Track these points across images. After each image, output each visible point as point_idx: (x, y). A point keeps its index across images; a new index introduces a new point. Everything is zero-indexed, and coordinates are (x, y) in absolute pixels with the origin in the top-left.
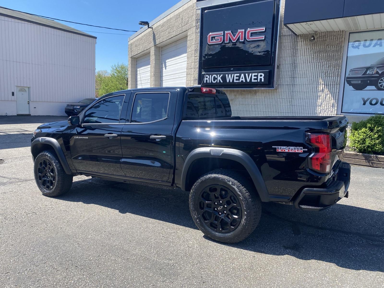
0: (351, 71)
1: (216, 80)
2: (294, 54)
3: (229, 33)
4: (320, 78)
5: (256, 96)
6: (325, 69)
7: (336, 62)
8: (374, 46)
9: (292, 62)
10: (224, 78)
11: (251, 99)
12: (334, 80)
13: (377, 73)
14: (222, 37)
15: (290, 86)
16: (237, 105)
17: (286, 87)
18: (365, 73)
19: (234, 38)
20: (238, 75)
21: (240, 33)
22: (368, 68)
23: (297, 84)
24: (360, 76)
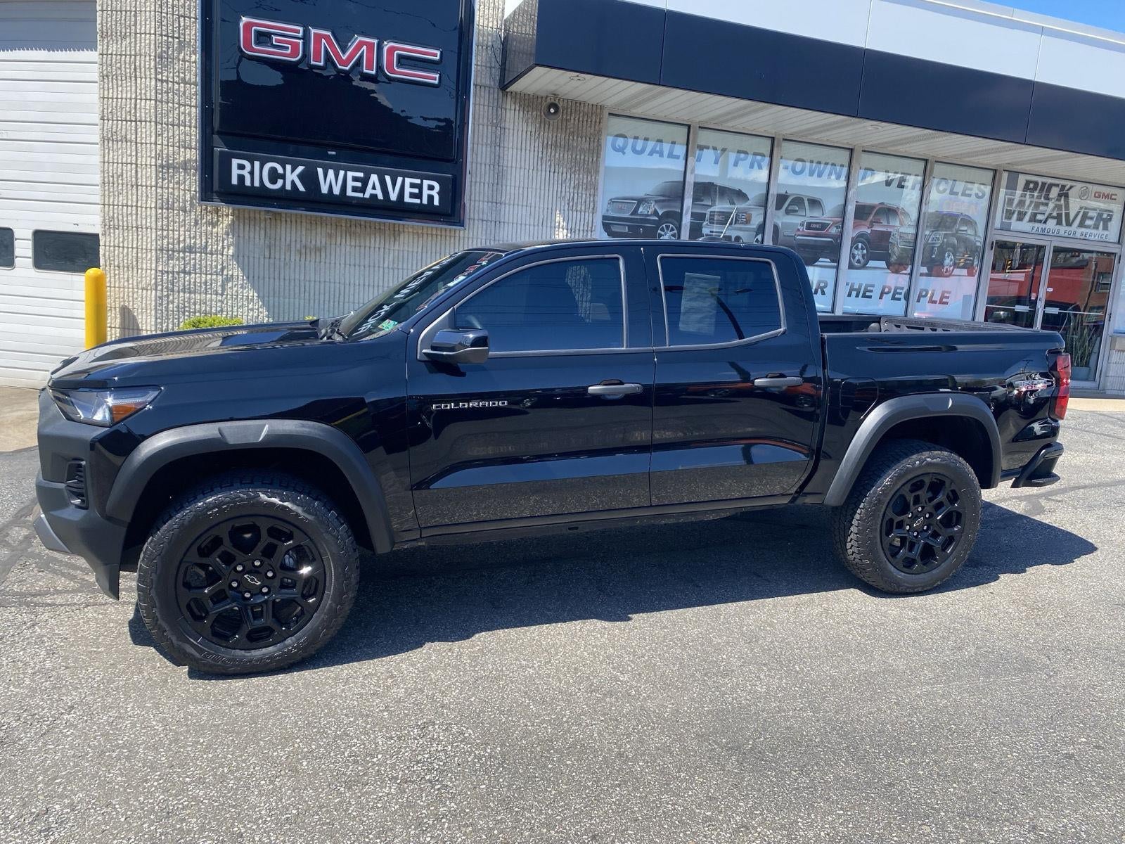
0: (612, 202)
1: (280, 182)
2: (498, 140)
3: (327, 38)
4: (558, 212)
5: (397, 243)
6: (568, 190)
7: (589, 177)
8: (651, 154)
9: (492, 161)
10: (309, 178)
11: (382, 250)
12: (586, 221)
13: (656, 213)
14: (301, 41)
15: (489, 223)
16: (338, 265)
17: (480, 226)
18: (635, 212)
19: (344, 58)
20: (361, 175)
21: (365, 47)
22: (640, 201)
23: (506, 220)
24: (627, 215)
